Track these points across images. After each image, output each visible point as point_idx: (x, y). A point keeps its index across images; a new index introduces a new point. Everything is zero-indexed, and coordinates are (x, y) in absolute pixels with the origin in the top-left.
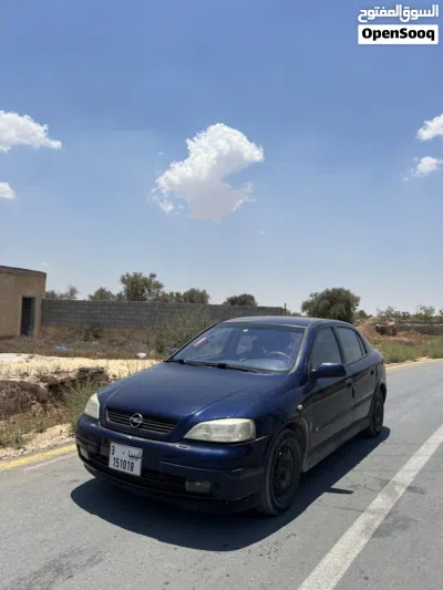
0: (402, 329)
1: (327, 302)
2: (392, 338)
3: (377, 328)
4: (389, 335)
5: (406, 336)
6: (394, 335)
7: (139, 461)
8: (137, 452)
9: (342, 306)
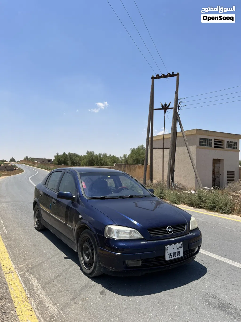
7: (182, 249)
8: (180, 245)
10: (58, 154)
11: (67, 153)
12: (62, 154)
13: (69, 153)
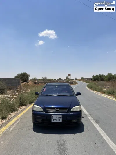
0: (40, 83)
1: (22, 76)
2: (38, 85)
3: (34, 83)
4: (37, 84)
5: (41, 84)
6: (38, 84)
7: (61, 118)
8: (60, 116)
9: (26, 77)
10: (94, 75)
11: (98, 75)
12: (96, 75)
13: (100, 75)
